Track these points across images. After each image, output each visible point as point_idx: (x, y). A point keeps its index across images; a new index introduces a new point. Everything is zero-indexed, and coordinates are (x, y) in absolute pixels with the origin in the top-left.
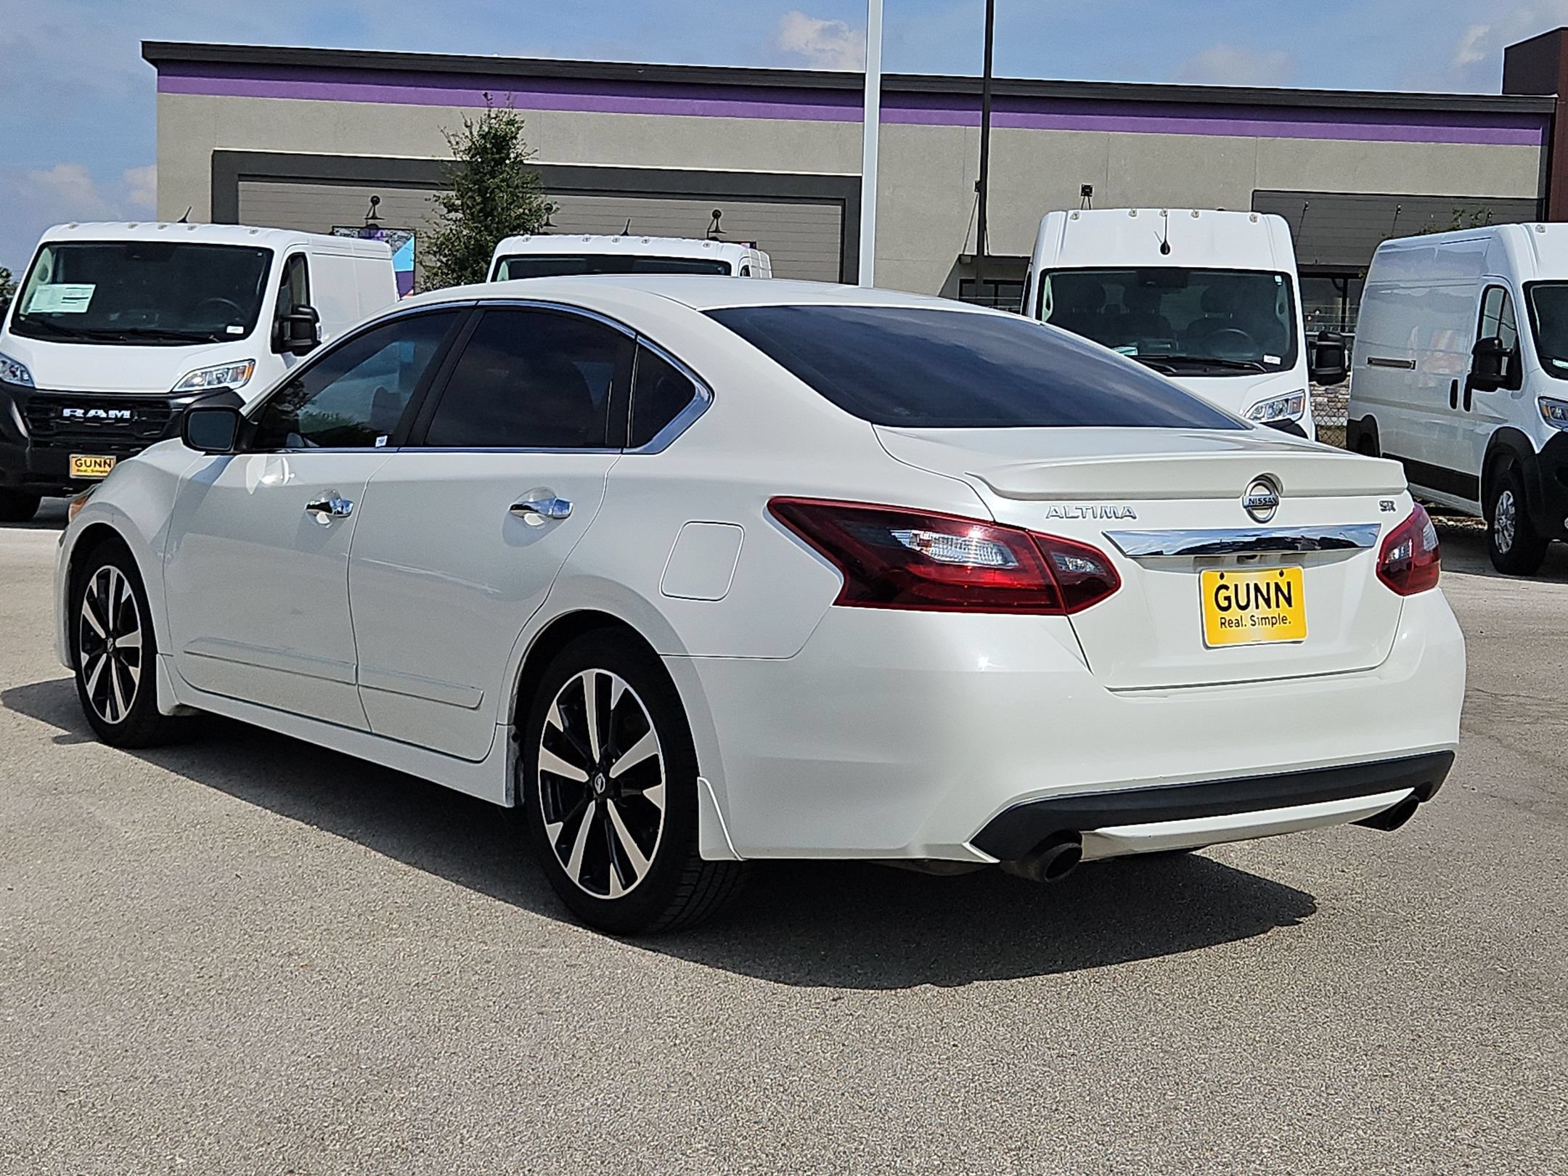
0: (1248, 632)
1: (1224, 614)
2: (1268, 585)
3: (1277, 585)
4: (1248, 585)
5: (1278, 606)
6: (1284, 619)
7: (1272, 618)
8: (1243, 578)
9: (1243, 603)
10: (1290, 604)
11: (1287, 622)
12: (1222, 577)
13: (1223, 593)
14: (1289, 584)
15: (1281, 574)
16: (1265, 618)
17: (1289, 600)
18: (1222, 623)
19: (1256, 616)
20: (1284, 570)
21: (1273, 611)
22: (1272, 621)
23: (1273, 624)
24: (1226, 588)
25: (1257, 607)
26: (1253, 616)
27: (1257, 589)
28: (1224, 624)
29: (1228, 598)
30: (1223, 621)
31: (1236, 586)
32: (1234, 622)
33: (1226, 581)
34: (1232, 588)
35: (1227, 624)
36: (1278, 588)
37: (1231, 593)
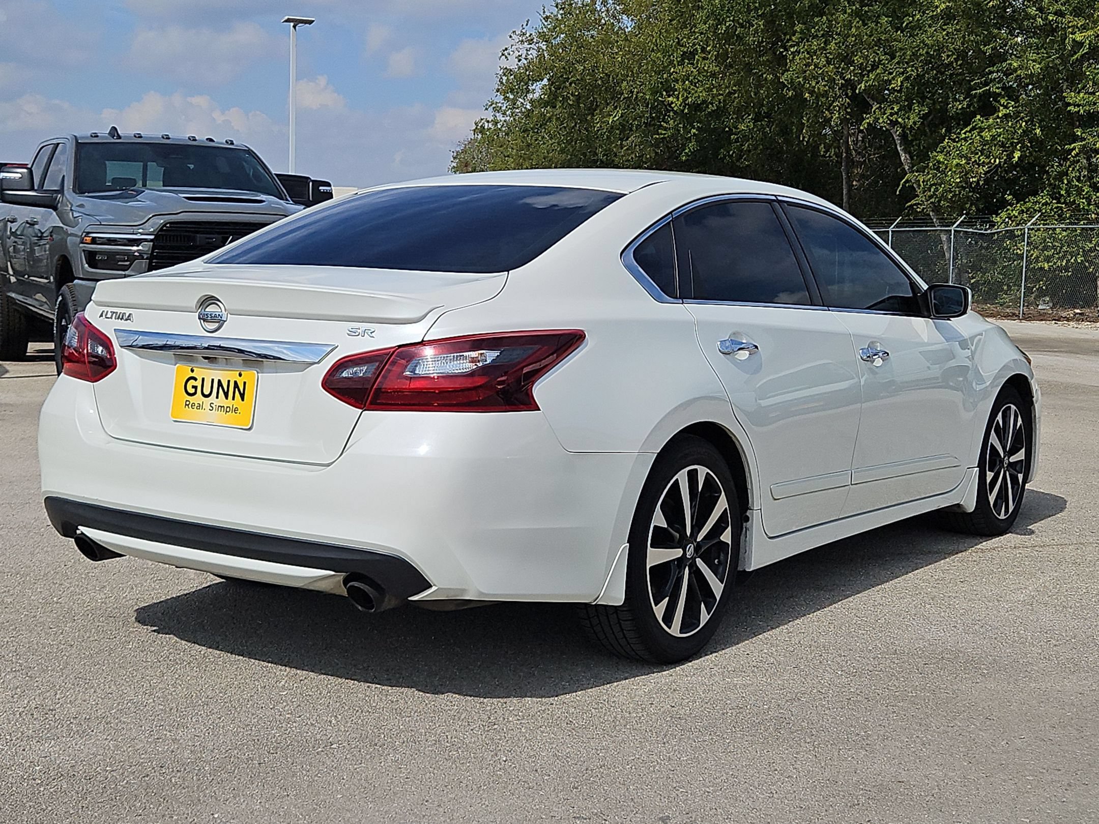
0: (205, 415)
1: (189, 398)
2: (229, 381)
3: (236, 383)
4: (213, 380)
5: (233, 399)
6: (236, 410)
7: (227, 407)
8: (208, 374)
9: (207, 392)
10: (243, 399)
11: (238, 412)
12: (192, 371)
13: (192, 383)
14: (245, 383)
15: (240, 375)
16: (221, 407)
17: (242, 396)
18: (186, 405)
19: (215, 404)
20: (242, 373)
21: (229, 402)
22: (227, 410)
23: (226, 411)
24: (195, 379)
25: (217, 397)
26: (213, 403)
27: (220, 384)
28: (188, 405)
29: (195, 387)
30: (188, 403)
31: (203, 379)
32: (196, 405)
33: (195, 374)
34: (200, 380)
35: (190, 406)
36: (236, 385)
37: (198, 384)
